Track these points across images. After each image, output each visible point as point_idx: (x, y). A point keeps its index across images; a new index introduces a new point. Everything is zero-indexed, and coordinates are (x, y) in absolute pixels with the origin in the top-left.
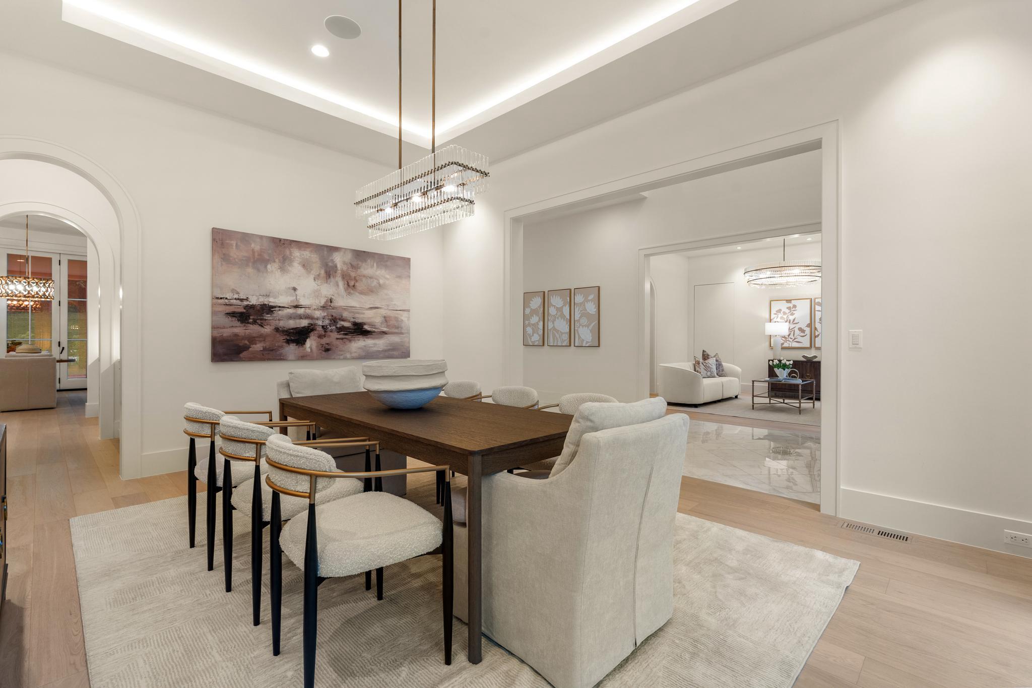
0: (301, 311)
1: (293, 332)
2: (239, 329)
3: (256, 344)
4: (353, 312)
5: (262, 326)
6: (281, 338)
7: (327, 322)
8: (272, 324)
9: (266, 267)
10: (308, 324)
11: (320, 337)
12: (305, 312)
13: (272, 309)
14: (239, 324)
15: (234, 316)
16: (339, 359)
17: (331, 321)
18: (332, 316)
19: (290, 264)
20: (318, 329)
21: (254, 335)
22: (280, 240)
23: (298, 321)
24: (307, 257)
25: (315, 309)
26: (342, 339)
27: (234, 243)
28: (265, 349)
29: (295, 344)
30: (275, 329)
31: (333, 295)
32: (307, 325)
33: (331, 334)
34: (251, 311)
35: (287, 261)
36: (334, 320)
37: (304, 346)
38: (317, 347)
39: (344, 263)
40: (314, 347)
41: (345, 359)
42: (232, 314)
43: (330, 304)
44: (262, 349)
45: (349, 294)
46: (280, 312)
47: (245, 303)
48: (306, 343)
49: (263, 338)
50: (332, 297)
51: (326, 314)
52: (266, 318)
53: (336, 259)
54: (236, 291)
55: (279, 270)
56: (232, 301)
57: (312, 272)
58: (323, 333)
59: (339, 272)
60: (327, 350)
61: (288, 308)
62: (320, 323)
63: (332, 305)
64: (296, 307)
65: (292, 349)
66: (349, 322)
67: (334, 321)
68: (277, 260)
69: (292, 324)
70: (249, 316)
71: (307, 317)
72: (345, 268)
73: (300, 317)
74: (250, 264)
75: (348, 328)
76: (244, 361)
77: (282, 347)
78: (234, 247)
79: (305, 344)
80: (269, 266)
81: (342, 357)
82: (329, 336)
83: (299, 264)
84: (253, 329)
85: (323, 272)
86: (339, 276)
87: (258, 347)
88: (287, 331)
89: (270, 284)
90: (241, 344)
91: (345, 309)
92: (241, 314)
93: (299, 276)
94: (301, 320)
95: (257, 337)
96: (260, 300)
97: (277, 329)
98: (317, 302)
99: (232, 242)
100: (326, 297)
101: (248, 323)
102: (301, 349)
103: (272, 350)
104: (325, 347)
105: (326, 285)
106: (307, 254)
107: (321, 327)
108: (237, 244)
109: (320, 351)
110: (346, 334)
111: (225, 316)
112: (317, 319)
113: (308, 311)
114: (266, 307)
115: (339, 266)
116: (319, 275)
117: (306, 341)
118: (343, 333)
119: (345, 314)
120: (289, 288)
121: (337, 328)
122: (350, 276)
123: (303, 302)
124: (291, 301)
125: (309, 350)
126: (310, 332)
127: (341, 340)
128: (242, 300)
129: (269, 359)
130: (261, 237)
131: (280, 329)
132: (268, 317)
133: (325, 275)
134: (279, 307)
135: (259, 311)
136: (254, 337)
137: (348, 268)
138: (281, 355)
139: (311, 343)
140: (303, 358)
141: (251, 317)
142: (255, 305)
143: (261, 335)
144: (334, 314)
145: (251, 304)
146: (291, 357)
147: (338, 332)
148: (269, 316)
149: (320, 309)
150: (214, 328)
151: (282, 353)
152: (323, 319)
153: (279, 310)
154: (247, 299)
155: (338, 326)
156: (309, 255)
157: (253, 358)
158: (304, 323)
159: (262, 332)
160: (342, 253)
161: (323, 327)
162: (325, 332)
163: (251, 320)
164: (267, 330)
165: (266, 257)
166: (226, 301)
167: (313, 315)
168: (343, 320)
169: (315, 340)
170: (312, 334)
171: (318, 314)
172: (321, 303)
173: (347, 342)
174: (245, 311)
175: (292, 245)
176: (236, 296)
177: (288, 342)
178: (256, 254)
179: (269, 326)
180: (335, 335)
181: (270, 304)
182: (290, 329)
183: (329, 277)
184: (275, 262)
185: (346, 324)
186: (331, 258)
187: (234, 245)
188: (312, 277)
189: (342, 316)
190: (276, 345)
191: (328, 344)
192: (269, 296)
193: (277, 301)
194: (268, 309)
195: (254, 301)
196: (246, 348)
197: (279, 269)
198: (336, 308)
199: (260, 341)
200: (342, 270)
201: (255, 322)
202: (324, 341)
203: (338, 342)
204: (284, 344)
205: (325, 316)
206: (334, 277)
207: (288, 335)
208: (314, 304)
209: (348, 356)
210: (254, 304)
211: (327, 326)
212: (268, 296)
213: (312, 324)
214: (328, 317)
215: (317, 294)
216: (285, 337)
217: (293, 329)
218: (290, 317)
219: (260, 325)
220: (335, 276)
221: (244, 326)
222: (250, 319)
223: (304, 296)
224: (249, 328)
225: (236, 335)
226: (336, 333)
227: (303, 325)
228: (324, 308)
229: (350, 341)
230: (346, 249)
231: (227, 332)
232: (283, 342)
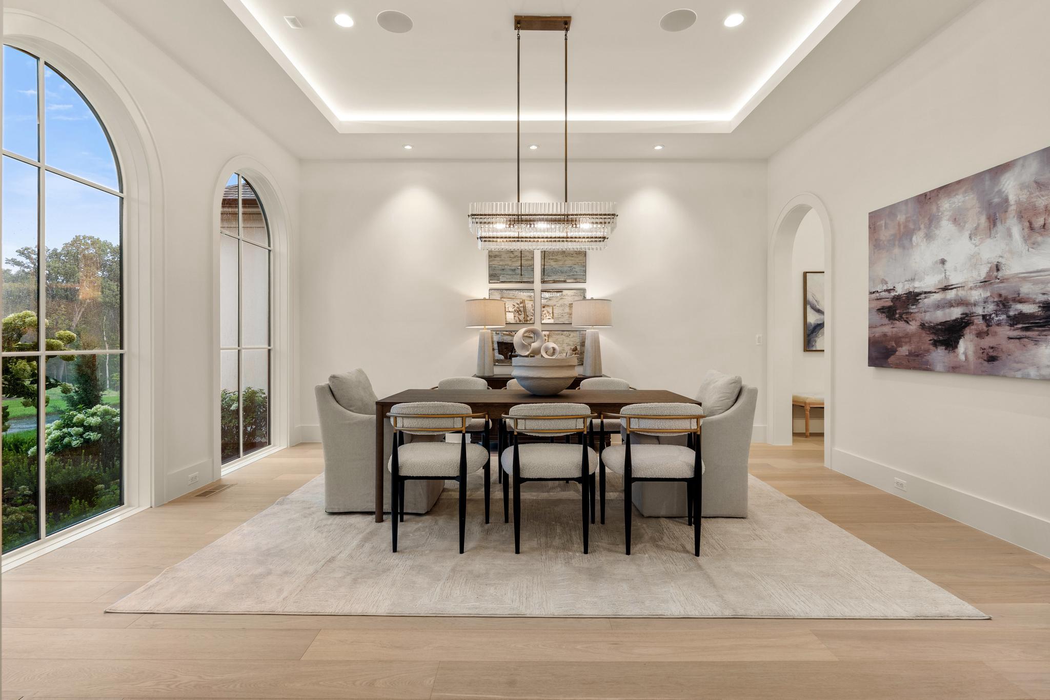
0: (951, 295)
1: (942, 328)
2: (888, 328)
3: (902, 346)
4: (1042, 282)
5: (908, 323)
6: (927, 338)
7: (991, 308)
8: (917, 319)
9: (911, 240)
10: (962, 314)
11: (980, 335)
12: (957, 295)
13: (918, 298)
14: (886, 321)
15: (883, 312)
16: (1014, 378)
17: (998, 305)
18: (1000, 295)
19: (938, 227)
20: (976, 321)
21: (900, 335)
22: (925, 195)
23: (947, 311)
24: (960, 204)
25: (971, 289)
26: (1019, 339)
27: (883, 222)
28: (911, 354)
29: (944, 348)
30: (921, 325)
31: (1001, 257)
32: (959, 316)
33: (998, 329)
34: (898, 304)
35: (933, 223)
36: (1003, 303)
37: (956, 350)
38: (975, 352)
39: (1023, 186)
40: (971, 353)
41: (1026, 378)
42: (881, 310)
43: (995, 273)
44: (907, 354)
45: (1035, 245)
46: (926, 300)
47: (893, 294)
48: (959, 346)
49: (908, 337)
50: (1000, 260)
51: (988, 294)
52: (912, 311)
53: (1006, 185)
54: (885, 280)
55: (925, 240)
56: (881, 294)
57: (967, 226)
58: (985, 329)
59: (1013, 208)
60: (992, 359)
61: (935, 292)
62: (979, 311)
63: (1000, 274)
64: (946, 289)
65: (939, 355)
66: (1034, 303)
67: (1004, 305)
68: (922, 226)
69: (940, 316)
70: (896, 310)
71: (961, 302)
72: (1024, 197)
73: (950, 304)
74: (897, 243)
75: (1032, 316)
76: (892, 367)
77: (928, 351)
78: (883, 228)
79: (956, 347)
80: (914, 238)
81: (1019, 374)
82: (995, 334)
83: (949, 220)
84: (900, 327)
85: (983, 219)
86: (1011, 216)
87: (904, 350)
88: (933, 328)
89: (916, 262)
90: (889, 347)
91: (1024, 279)
92: (889, 307)
93: (949, 240)
94: (952, 308)
95: (903, 337)
96: (905, 288)
97: (923, 326)
98: (975, 274)
99: (882, 222)
100: (988, 263)
101: (895, 319)
102: (952, 355)
103: (917, 356)
104: (988, 354)
105: (989, 240)
106: (959, 199)
107: (981, 317)
108: (885, 223)
109: (980, 360)
110: (1027, 329)
111: (876, 313)
112: (975, 305)
113: (961, 293)
114: (912, 296)
115: (1012, 198)
116: (976, 228)
117: (958, 343)
118: (1020, 326)
119: (1026, 289)
120: (936, 262)
121: (1009, 317)
122: (1035, 208)
123: (954, 280)
124: (939, 282)
125: (962, 358)
126: (965, 327)
127: (1018, 341)
128: (889, 291)
129: (915, 368)
130: (906, 202)
131: (926, 325)
132: (913, 309)
133: (987, 224)
134: (925, 293)
135: (904, 302)
136: (900, 337)
137: (1031, 193)
138: (927, 363)
139: (966, 346)
140: (955, 369)
141: (898, 311)
142: (901, 295)
143: (906, 334)
144: (1004, 293)
145: (897, 294)
146: (939, 367)
147: (1011, 325)
148: (914, 307)
149: (980, 287)
150: (871, 327)
151: (928, 361)
152: (985, 302)
153: (925, 298)
154: (893, 289)
155: (1012, 313)
156: (963, 199)
157: (899, 366)
158: (956, 313)
159: (908, 330)
160: (1017, 169)
161: (984, 317)
162: (988, 326)
163: (897, 316)
164: (913, 327)
165: (911, 226)
166: (878, 295)
167: (968, 298)
168: (1021, 302)
169: (971, 341)
170: (967, 331)
171: (977, 295)
172: (980, 276)
173: (1031, 345)
174: (892, 304)
175: (940, 196)
176: (885, 288)
177: (936, 344)
178: (902, 227)
179: (914, 322)
180: (1005, 331)
181: (916, 291)
182: (938, 325)
183: (995, 225)
184: (920, 229)
185: (1028, 309)
186: (996, 190)
187: (884, 225)
188: (967, 234)
189: (1019, 294)
190: (922, 348)
191: (992, 348)
192: (914, 279)
193: (923, 286)
194: (913, 298)
195: (900, 290)
196: (893, 351)
197: (924, 237)
198: (1007, 279)
199: (906, 343)
200: (1018, 203)
201: (901, 318)
202: (987, 342)
203: (1012, 345)
204: (931, 347)
205: (987, 298)
206: (1003, 221)
207: (935, 334)
208: (970, 279)
209: (1033, 372)
210: (900, 293)
211: (990, 315)
212: (913, 280)
213: (966, 315)
214: (992, 300)
215: (974, 262)
216: (932, 337)
217: (941, 324)
218: (939, 306)
219: (905, 321)
220: (1005, 219)
221: (892, 323)
222: (896, 313)
223: (955, 269)
224: (896, 326)
225: (885, 335)
226: (1008, 328)
227: (954, 318)
228: (985, 283)
229: (1036, 342)
230: (1025, 158)
231: (879, 331)
232: (930, 344)
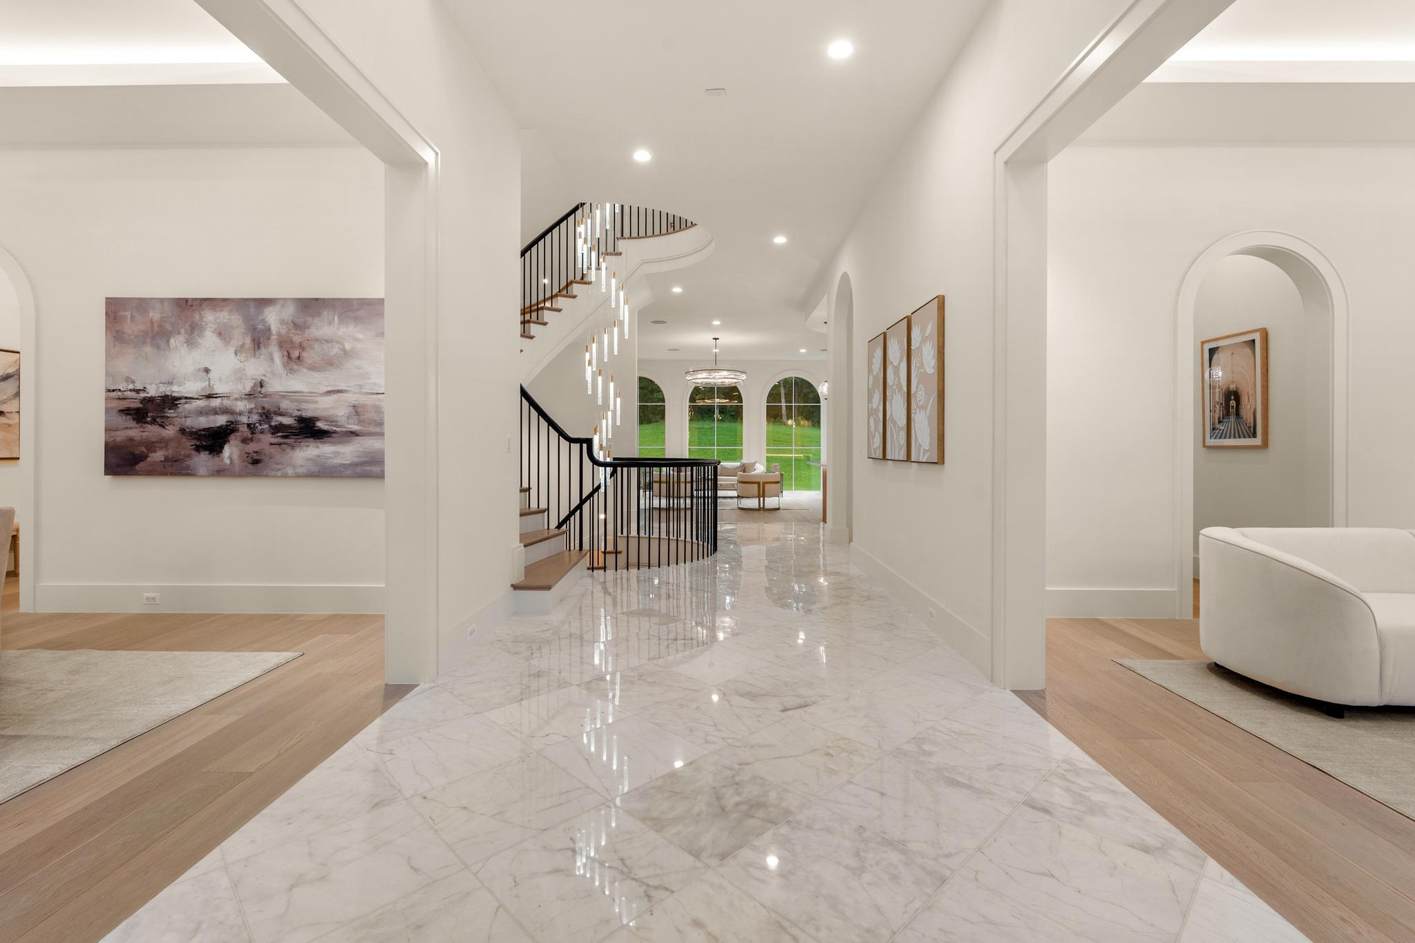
0: (216, 403)
1: (205, 434)
2: (135, 432)
3: (155, 452)
4: (298, 401)
5: (164, 427)
6: (189, 443)
7: (255, 418)
8: (176, 424)
9: (168, 342)
10: (227, 422)
11: (245, 441)
12: (222, 404)
13: (176, 402)
14: (133, 424)
15: (128, 414)
16: (275, 476)
17: (261, 416)
18: (264, 408)
19: (201, 335)
20: (241, 429)
21: (153, 439)
22: (186, 300)
23: (211, 418)
24: (225, 320)
25: (236, 399)
26: (280, 444)
27: (128, 314)
28: (167, 459)
29: (207, 453)
30: (180, 430)
31: (265, 376)
32: (224, 423)
33: (262, 436)
34: (149, 406)
35: (196, 330)
36: (266, 415)
37: (221, 455)
38: (240, 456)
39: (282, 322)
40: (235, 457)
41: (285, 476)
42: (126, 412)
43: (259, 389)
44: (163, 459)
45: (291, 371)
46: (186, 406)
47: (142, 395)
48: (223, 451)
49: (163, 443)
50: (263, 378)
51: (253, 406)
52: (169, 415)
53: (269, 317)
54: (130, 379)
55: (185, 345)
56: (126, 393)
57: (232, 342)
58: (250, 436)
59: (274, 337)
60: (256, 462)
61: (198, 399)
62: (244, 419)
63: (263, 390)
64: (209, 397)
65: (203, 460)
66: (291, 416)
67: (266, 416)
68: (182, 331)
69: (204, 422)
70: (147, 413)
71: (225, 411)
72: (283, 331)
73: (215, 412)
74: (149, 341)
75: (289, 427)
76: (141, 475)
77: (189, 456)
78: (129, 320)
79: (221, 452)
80: (172, 341)
81: (279, 473)
82: (259, 440)
83: (213, 332)
84: (152, 431)
85: (248, 340)
86: (273, 344)
87: (158, 456)
88: (196, 433)
89: (174, 366)
90: (137, 452)
91: (284, 396)
92: (138, 410)
93: (214, 351)
94: (217, 416)
95: (157, 442)
96: (161, 390)
97: (183, 431)
98: (240, 387)
99: (127, 313)
100: (253, 379)
101: (146, 423)
102: (216, 459)
103: (176, 461)
104: (252, 458)
105: (253, 360)
106: (224, 316)
107: (246, 426)
108: (132, 315)
109: (245, 463)
110: (285, 437)
111: (118, 415)
112: (240, 415)
113: (226, 402)
114: (169, 399)
115: (274, 329)
116: (242, 346)
117: (223, 448)
118: (280, 434)
119: (285, 405)
120: (199, 370)
121: (270, 426)
122: (292, 342)
123: (219, 389)
124: (202, 389)
125: (228, 461)
126: (230, 434)
127: (278, 446)
128: (138, 391)
129: (173, 474)
130: (162, 300)
131: (188, 430)
132: (170, 413)
133: (251, 345)
134: (186, 398)
135: (159, 405)
136: (153, 442)
137: (289, 330)
138: (188, 468)
139: (230, 451)
140: (220, 473)
141: (149, 414)
142: (155, 397)
143: (161, 439)
144: (266, 406)
145: (149, 395)
146: (202, 471)
147: (273, 434)
148: (172, 411)
149: (245, 399)
150: (108, 430)
151: (189, 466)
152: (249, 413)
153: (186, 403)
154: (144, 390)
155: (273, 424)
156: (228, 317)
157: (152, 472)
158: (221, 420)
159: (164, 435)
160: (278, 307)
161: (249, 425)
162: (253, 433)
163: (149, 419)
164: (170, 431)
165: (169, 327)
166: (120, 393)
167: (233, 408)
168: (281, 415)
169: (236, 446)
170: (232, 437)
171: (241, 406)
172: (245, 390)
173: (288, 450)
174: (141, 406)
175: (203, 306)
176: (131, 387)
177: (198, 449)
178: (156, 326)
179: (172, 426)
180: (268, 438)
181: (173, 395)
182: (201, 430)
183: (259, 348)
184: (179, 333)
185: (287, 421)
186: (260, 318)
187: (129, 316)
188: (232, 350)
189: (279, 409)
190: (182, 453)
191: (256, 452)
192: (172, 383)
193: (182, 390)
194: (171, 402)
195: (153, 391)
196: (143, 457)
197: (185, 342)
198: (270, 395)
199: (161, 448)
200: (279, 334)
201: (154, 422)
202: (252, 447)
203: (273, 450)
204: (193, 452)
205: (252, 409)
206: (267, 346)
207: (198, 439)
208: (236, 391)
209: (290, 471)
210: (154, 395)
211: (255, 424)
212: (170, 383)
213: (232, 423)
214: (256, 411)
215: (239, 375)
216: (194, 442)
217: (204, 430)
218: (201, 412)
219: (160, 425)
220: (268, 345)
221: (141, 426)
222: (147, 416)
223: (220, 380)
224: (146, 429)
225: (131, 440)
226: (270, 435)
227: (218, 425)
228: (250, 396)
229: (293, 447)
230: (285, 300)
231: (121, 436)
232: (191, 449)
